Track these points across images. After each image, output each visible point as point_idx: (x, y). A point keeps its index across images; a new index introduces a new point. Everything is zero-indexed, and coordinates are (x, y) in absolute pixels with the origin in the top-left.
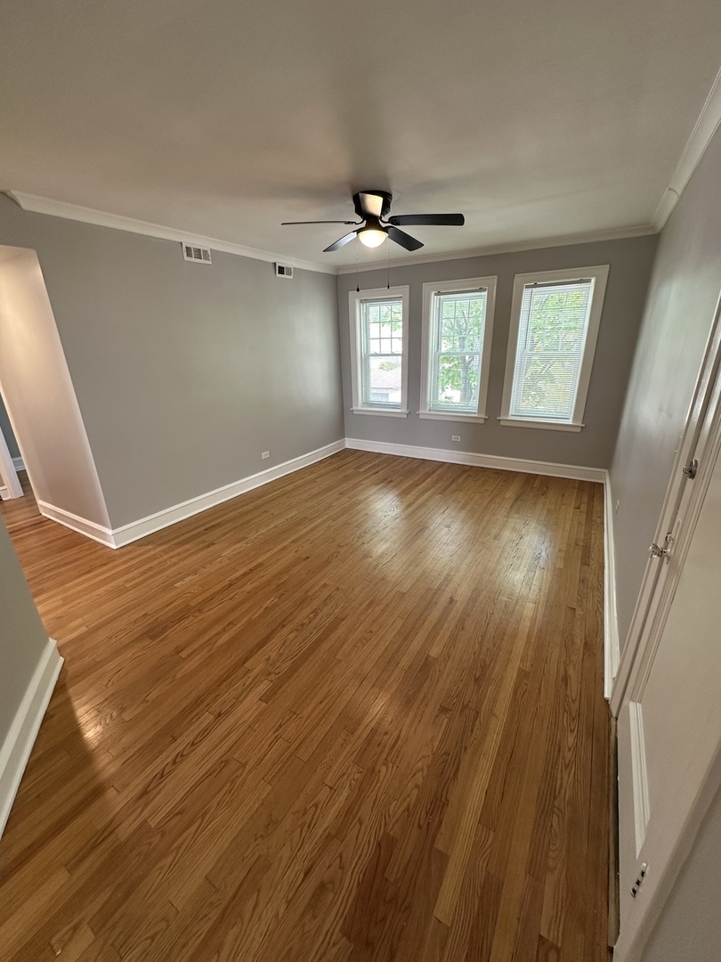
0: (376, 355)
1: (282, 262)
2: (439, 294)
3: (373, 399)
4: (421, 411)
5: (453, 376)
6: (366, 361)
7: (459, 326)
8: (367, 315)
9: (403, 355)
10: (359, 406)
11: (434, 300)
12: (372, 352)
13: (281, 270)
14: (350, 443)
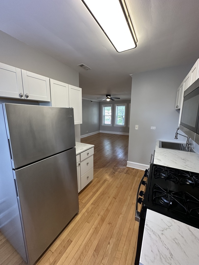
0: (106, 115)
1: (92, 100)
2: (117, 106)
3: (105, 123)
4: (114, 125)
5: (121, 121)
6: (104, 116)
7: (122, 111)
8: (105, 108)
9: (111, 116)
10: (103, 124)
11: (117, 107)
12: (105, 115)
13: (92, 101)
14: (101, 131)
